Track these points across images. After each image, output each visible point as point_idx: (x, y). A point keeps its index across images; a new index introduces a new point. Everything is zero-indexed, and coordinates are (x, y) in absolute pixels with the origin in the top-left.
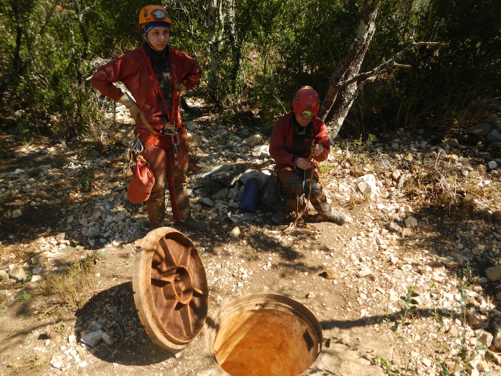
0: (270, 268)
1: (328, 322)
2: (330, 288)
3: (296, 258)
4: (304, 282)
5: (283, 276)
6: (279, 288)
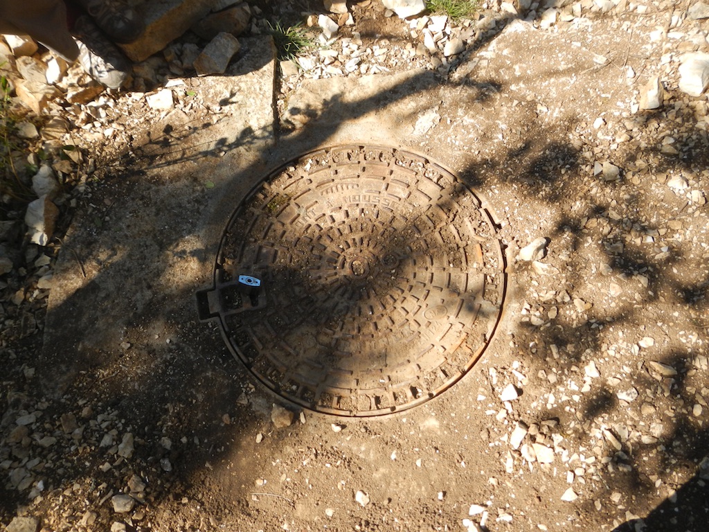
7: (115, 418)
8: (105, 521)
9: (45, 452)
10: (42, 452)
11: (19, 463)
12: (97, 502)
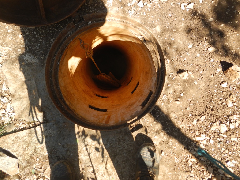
0: (188, 10)
1: (163, 113)
2: (212, 84)
3: (226, 22)
4: (198, 55)
5: (189, 31)
6: (168, 39)
7: (192, 147)
8: (232, 132)
9: (215, 169)
10: (215, 170)
11: (223, 177)
12: (226, 138)
